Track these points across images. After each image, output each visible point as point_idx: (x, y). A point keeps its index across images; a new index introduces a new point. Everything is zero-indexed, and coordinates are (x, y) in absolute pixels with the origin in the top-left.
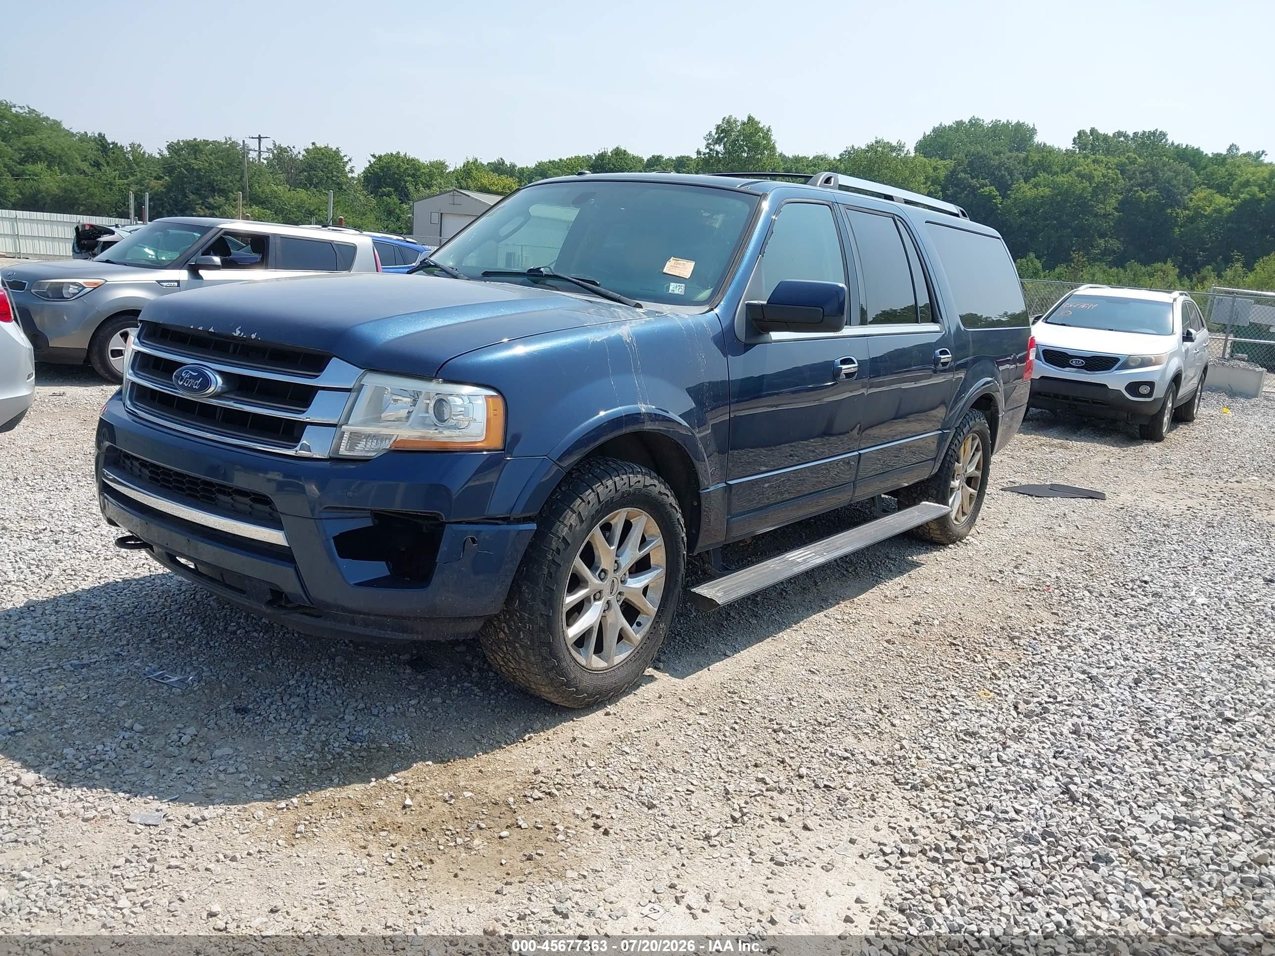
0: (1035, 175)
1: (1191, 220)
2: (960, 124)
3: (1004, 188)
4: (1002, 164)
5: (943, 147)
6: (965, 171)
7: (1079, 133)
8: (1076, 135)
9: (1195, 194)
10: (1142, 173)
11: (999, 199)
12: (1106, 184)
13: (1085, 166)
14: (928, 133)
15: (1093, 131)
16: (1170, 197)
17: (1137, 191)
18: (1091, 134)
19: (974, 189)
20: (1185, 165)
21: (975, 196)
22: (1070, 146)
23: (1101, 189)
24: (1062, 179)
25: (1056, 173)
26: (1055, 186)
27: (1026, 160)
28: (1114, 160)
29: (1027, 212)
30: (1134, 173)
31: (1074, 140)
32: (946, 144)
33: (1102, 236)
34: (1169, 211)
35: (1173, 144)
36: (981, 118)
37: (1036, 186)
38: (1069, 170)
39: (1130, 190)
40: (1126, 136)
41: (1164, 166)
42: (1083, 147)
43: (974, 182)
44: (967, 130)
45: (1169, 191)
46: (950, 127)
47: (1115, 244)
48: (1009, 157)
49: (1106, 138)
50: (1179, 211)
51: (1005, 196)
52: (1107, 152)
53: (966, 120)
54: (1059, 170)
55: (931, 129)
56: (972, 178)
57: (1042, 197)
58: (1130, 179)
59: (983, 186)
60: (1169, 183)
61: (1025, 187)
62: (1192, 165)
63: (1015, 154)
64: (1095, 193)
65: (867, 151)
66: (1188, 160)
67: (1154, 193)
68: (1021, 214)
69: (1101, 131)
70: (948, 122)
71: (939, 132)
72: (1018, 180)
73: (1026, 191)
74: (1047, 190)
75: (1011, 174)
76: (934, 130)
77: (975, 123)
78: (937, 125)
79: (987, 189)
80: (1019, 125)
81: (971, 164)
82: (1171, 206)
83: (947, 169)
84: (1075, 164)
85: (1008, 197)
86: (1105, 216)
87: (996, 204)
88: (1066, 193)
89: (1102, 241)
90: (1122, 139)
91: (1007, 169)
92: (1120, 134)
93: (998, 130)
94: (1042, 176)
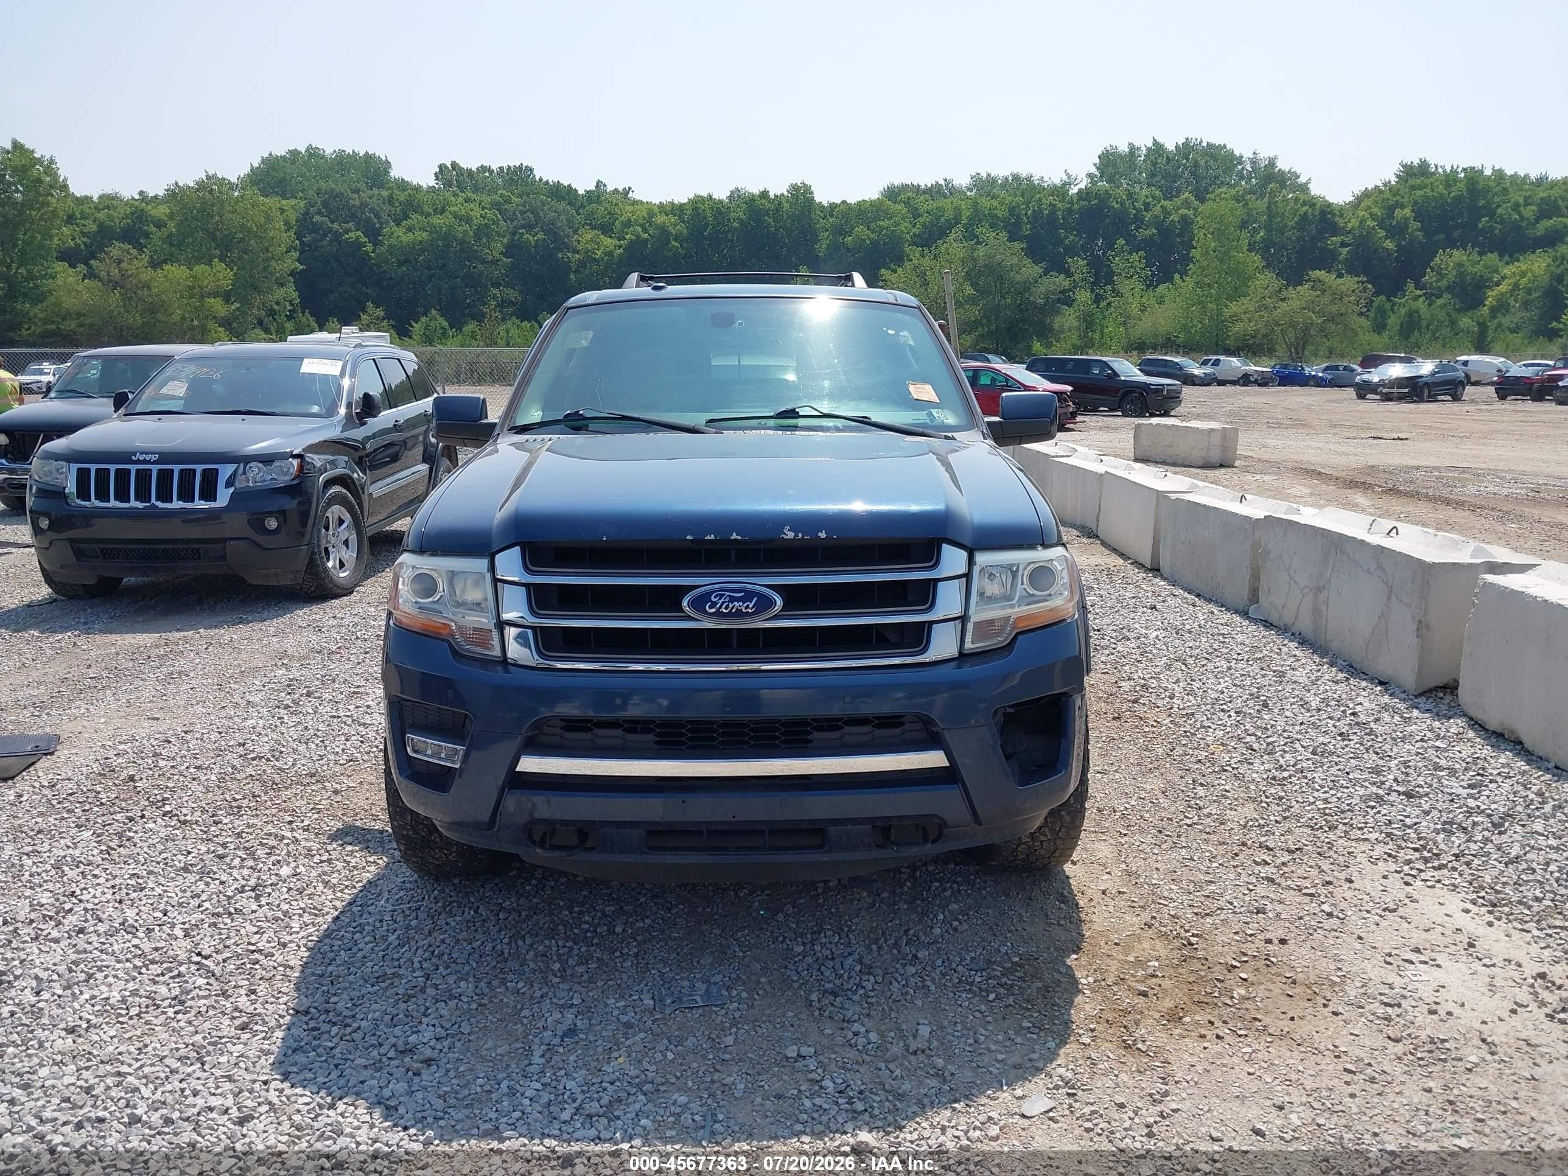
0: (406, 217)
1: (582, 264)
2: (295, 153)
3: (374, 234)
4: (364, 205)
5: (281, 182)
6: (320, 213)
7: (440, 167)
8: (437, 170)
9: (581, 236)
10: (522, 213)
11: (369, 247)
12: (487, 226)
13: (458, 206)
14: (256, 165)
15: (454, 165)
16: (557, 241)
17: (522, 234)
18: (454, 169)
19: (337, 236)
20: (563, 204)
21: (340, 243)
22: (432, 182)
23: (482, 232)
24: (437, 221)
25: (428, 215)
26: (433, 229)
27: (391, 199)
28: (487, 199)
29: (405, 262)
30: (514, 214)
31: (436, 175)
32: (283, 180)
33: (497, 285)
34: (560, 255)
35: (541, 180)
36: (320, 147)
37: (410, 229)
38: (443, 211)
39: (514, 233)
40: (491, 171)
41: (543, 205)
42: (448, 184)
43: (336, 226)
44: (305, 163)
45: (555, 233)
46: (283, 158)
47: (513, 294)
48: (370, 196)
49: (470, 172)
50: (569, 255)
51: (375, 244)
52: (476, 189)
53: (302, 149)
54: (431, 210)
55: (259, 160)
56: (332, 222)
57: (420, 242)
58: (512, 221)
59: (347, 231)
60: (553, 224)
61: (399, 232)
62: (570, 204)
63: (375, 191)
64: (478, 235)
65: (198, 190)
66: (563, 199)
67: (541, 236)
68: (401, 263)
69: (464, 165)
70: (280, 151)
71: (271, 164)
72: (387, 223)
73: (400, 235)
74: (424, 234)
75: (377, 216)
76: (263, 160)
77: (313, 153)
78: (266, 155)
79: (352, 234)
80: (369, 158)
81: (325, 204)
82: (561, 250)
83: (296, 210)
84: (448, 203)
85: (381, 244)
86: (495, 262)
87: (367, 252)
88: (447, 238)
89: (496, 291)
90: (487, 174)
91: (372, 210)
92: (483, 169)
93: (344, 162)
94: (415, 218)
